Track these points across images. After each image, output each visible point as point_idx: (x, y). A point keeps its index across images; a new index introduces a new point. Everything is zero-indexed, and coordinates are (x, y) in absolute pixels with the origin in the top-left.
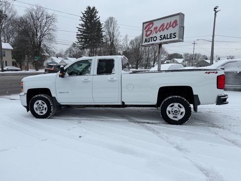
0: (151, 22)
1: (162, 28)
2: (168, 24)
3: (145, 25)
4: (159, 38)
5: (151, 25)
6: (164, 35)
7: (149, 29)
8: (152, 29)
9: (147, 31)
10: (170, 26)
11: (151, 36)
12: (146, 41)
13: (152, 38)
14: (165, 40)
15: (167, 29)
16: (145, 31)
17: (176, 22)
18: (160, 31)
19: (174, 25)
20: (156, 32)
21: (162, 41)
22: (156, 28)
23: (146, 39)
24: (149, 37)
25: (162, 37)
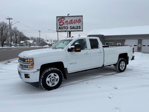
0: (63, 17)
1: (71, 22)
2: (75, 20)
3: (58, 18)
4: (69, 28)
5: (63, 19)
6: (73, 27)
7: (61, 21)
8: (64, 21)
9: (60, 22)
10: (76, 22)
11: (64, 26)
12: (60, 28)
13: (64, 27)
14: (73, 30)
15: (75, 23)
16: (58, 22)
17: (80, 20)
18: (70, 24)
19: (79, 22)
20: (67, 24)
21: (72, 30)
22: (67, 22)
23: (60, 27)
24: (62, 26)
25: (72, 27)
